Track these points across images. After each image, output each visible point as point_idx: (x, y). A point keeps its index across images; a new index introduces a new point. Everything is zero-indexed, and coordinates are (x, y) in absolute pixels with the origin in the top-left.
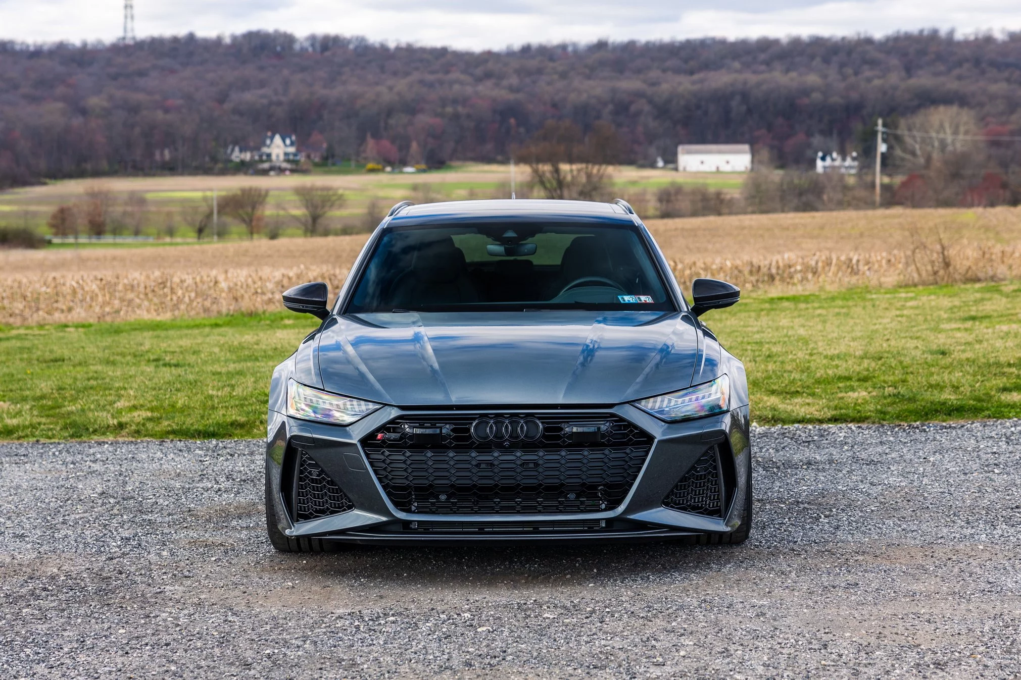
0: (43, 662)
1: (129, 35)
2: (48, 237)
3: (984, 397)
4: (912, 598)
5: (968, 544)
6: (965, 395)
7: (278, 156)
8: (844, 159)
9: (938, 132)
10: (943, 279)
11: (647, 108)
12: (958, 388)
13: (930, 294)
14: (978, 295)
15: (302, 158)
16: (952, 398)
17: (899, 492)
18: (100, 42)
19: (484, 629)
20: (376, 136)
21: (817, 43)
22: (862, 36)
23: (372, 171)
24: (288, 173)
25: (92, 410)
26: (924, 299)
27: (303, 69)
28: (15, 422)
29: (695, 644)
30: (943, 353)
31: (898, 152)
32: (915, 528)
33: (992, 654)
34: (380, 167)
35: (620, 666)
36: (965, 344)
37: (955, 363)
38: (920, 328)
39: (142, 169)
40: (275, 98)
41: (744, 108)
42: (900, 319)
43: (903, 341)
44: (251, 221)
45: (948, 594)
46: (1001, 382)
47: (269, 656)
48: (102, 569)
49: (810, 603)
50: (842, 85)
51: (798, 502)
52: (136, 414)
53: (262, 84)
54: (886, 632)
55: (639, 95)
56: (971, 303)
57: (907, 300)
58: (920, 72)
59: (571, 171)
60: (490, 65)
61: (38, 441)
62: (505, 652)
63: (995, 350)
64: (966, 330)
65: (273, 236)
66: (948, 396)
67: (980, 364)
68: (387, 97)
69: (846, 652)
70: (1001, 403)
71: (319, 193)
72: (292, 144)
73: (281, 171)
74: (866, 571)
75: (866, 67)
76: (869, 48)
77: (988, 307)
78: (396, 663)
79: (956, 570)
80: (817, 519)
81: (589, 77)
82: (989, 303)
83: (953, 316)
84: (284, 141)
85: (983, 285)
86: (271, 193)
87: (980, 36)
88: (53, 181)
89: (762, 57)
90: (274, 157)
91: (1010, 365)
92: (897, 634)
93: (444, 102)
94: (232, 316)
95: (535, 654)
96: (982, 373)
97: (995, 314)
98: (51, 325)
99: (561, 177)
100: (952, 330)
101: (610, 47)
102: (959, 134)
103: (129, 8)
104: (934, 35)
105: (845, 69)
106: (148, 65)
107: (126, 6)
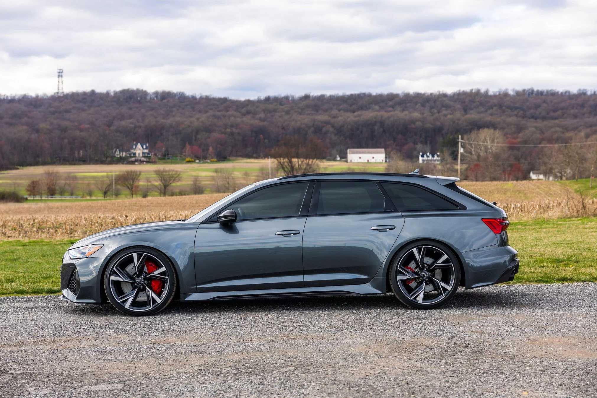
1: (61, 91)
2: (25, 196)
7: (139, 154)
8: (433, 156)
9: (484, 142)
11: (331, 129)
15: (152, 155)
18: (45, 94)
20: (191, 144)
21: (418, 96)
22: (441, 93)
23: (189, 162)
24: (145, 163)
27: (152, 109)
34: (193, 160)
39: (68, 161)
40: (137, 124)
41: (381, 130)
44: (132, 188)
50: (431, 118)
53: (131, 117)
55: (327, 123)
58: (472, 112)
59: (298, 162)
60: (249, 108)
65: (145, 196)
68: (196, 124)
71: (167, 173)
72: (146, 148)
73: (141, 162)
75: (444, 108)
76: (445, 99)
81: (300, 114)
84: (143, 147)
86: (142, 174)
87: (502, 93)
88: (22, 167)
89: (390, 103)
90: (137, 155)
93: (226, 126)
99: (293, 165)
101: (311, 98)
102: (494, 143)
103: (60, 77)
104: (478, 92)
105: (433, 110)
106: (71, 107)
107: (59, 76)
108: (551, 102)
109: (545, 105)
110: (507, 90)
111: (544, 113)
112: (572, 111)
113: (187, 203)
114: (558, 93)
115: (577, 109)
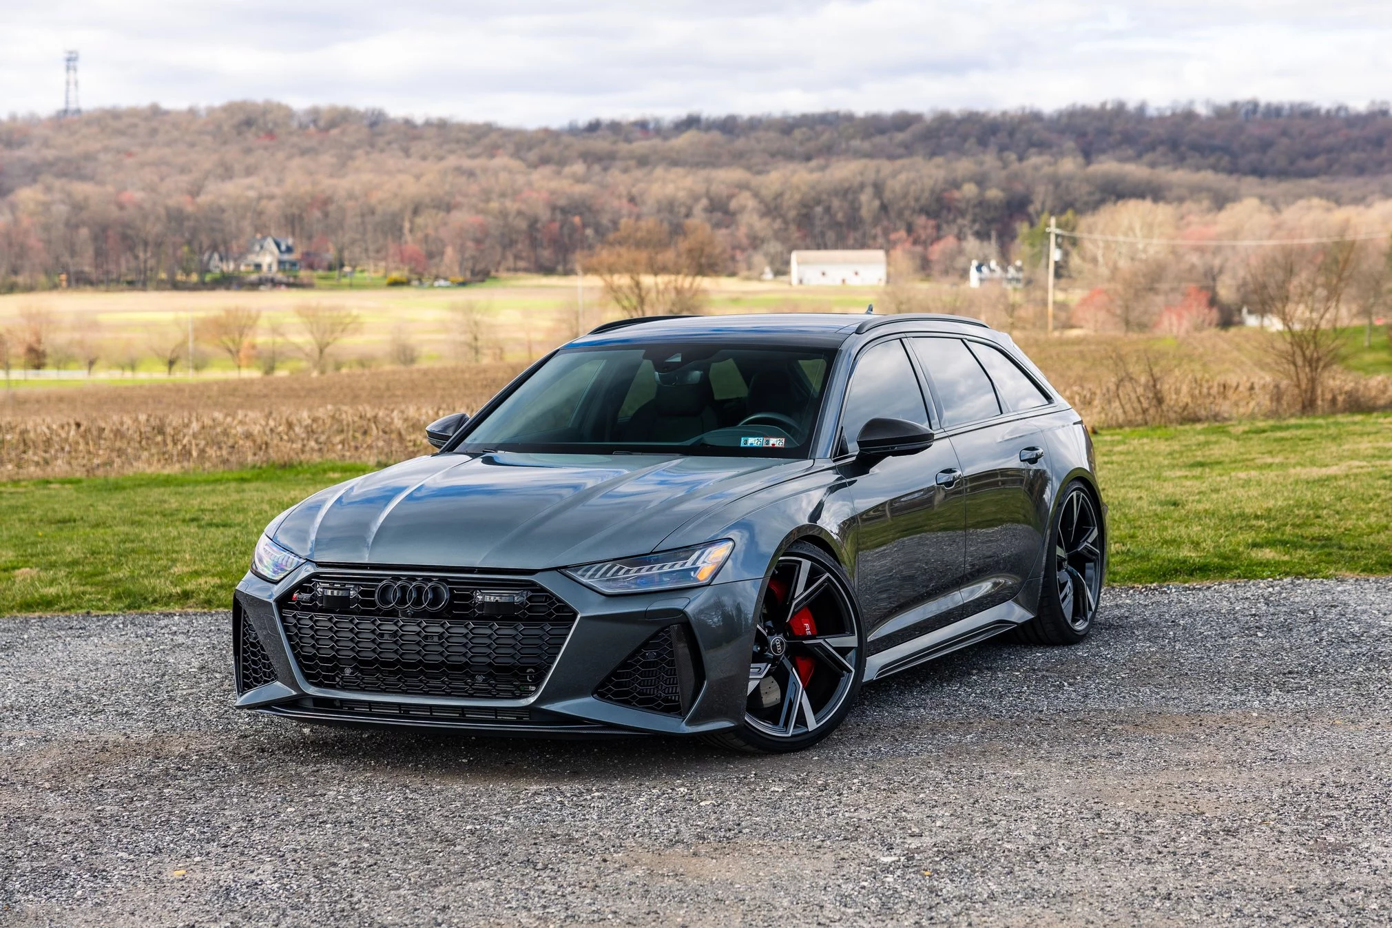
0: (214, 841)
1: (73, 106)
3: (1231, 554)
4: (1186, 767)
5: (1239, 711)
6: (1208, 551)
7: (270, 266)
8: (1005, 270)
9: (1126, 235)
10: (1154, 419)
11: (751, 203)
12: (1198, 544)
13: (1141, 437)
14: (1202, 438)
15: (301, 267)
16: (1193, 555)
17: (1149, 658)
18: (33, 114)
19: (708, 803)
20: (398, 240)
21: (972, 119)
22: (1027, 111)
23: (395, 284)
24: (283, 286)
25: (143, 577)
26: (1136, 442)
27: (303, 152)
28: (52, 591)
29: (952, 815)
30: (1175, 504)
31: (1075, 261)
32: (1176, 695)
33: (1287, 821)
34: (404, 281)
35: (873, 837)
36: (1199, 493)
37: (1191, 516)
38: (1138, 476)
39: (92, 283)
40: (265, 191)
41: (877, 203)
42: (1109, 466)
43: (1123, 491)
44: (238, 350)
45: (1225, 763)
46: (1250, 537)
47: (472, 832)
48: (238, 747)
49: (1071, 773)
50: (1003, 173)
51: (1034, 670)
52: (202, 580)
53: (249, 171)
54: (1163, 801)
55: (741, 187)
56: (1194, 448)
57: (1113, 443)
58: (1102, 158)
59: (656, 284)
60: (547, 148)
61: (88, 613)
62: (739, 825)
63: (1236, 500)
64: (1194, 477)
65: (269, 370)
66: (1186, 553)
67: (1220, 516)
68: (413, 189)
69: (1123, 821)
70: (1251, 561)
71: (327, 314)
72: (289, 250)
73: (274, 284)
74: (1128, 740)
75: (1033, 150)
76: (1036, 125)
77: (1216, 452)
78: (618, 837)
79: (1230, 738)
80: (1061, 687)
81: (675, 163)
82: (1217, 447)
83: (1175, 462)
84: (278, 247)
85: (1206, 425)
86: (264, 314)
87: (1179, 110)
89: (901, 137)
90: (264, 267)
91: (1257, 517)
92: (1176, 802)
93: (487, 195)
94: (260, 468)
95: (774, 827)
96: (1225, 527)
97: (1227, 460)
98: (29, 481)
99: (643, 294)
100: (1179, 478)
101: (702, 124)
102: (1152, 238)
103: (72, 72)
104: (1120, 109)
105: (1006, 154)
106: (98, 146)
107: (68, 68)
108: (1301, 133)
109: (1285, 141)
110: (1192, 102)
111: (1282, 162)
112: (1353, 156)
113: (363, 388)
114: (1317, 111)
115: (1364, 150)
